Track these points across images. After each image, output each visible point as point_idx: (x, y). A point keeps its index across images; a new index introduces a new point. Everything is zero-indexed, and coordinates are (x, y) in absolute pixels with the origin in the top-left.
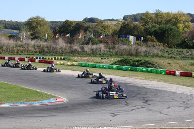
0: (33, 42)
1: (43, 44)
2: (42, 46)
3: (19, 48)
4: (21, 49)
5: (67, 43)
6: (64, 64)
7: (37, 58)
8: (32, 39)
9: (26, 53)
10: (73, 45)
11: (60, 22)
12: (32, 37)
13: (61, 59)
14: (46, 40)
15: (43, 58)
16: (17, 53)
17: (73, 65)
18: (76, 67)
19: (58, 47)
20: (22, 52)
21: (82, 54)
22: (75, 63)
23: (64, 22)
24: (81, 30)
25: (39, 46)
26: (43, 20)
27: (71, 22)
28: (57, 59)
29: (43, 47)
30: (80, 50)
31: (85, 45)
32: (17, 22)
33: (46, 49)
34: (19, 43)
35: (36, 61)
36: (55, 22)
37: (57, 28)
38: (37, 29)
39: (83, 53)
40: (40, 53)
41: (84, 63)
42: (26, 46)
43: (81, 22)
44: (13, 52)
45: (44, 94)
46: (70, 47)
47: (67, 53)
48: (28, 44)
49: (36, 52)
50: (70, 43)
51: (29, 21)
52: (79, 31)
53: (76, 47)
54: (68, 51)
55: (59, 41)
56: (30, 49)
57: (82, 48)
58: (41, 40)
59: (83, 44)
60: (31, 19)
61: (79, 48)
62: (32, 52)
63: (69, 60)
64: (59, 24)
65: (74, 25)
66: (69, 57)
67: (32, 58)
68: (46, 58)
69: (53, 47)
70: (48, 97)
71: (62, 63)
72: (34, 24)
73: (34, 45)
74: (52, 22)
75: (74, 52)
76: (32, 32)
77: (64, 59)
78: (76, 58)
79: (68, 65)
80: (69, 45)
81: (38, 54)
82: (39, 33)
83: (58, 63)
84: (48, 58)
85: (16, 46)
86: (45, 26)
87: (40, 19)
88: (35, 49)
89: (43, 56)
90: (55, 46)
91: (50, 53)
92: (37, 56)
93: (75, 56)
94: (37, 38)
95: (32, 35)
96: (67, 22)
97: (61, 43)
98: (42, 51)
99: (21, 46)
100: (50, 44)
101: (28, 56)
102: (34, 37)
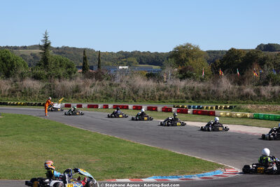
0: (183, 83)
1: (197, 85)
2: (196, 89)
3: (162, 92)
4: (166, 93)
5: (234, 83)
6: (231, 116)
7: (190, 107)
8: (181, 79)
9: (173, 100)
10: (243, 86)
11: (222, 52)
12: (181, 76)
13: (226, 108)
14: (202, 80)
15: (198, 107)
16: (159, 99)
17: (245, 117)
18: (251, 120)
19: (221, 90)
20: (166, 98)
21: (258, 100)
22: (249, 115)
23: (227, 52)
24: (254, 63)
25: (192, 89)
26: (196, 49)
27: (238, 51)
28: (221, 108)
29: (198, 91)
30: (254, 94)
31: (262, 87)
32: (156, 53)
33: (202, 94)
34: (162, 84)
35: (189, 112)
36: (214, 52)
37: (218, 61)
38: (187, 63)
39: (258, 98)
40: (193, 99)
41: (262, 114)
42: (173, 89)
43: (253, 50)
44: (153, 99)
45: (206, 162)
46: (239, 89)
47: (234, 99)
48: (175, 87)
49: (187, 98)
50: (239, 84)
51: (175, 52)
52: (252, 64)
53: (248, 89)
54: (236, 95)
55: (221, 81)
56: (178, 93)
57: (258, 91)
58: (195, 80)
59: (259, 84)
60: (178, 48)
61: (252, 91)
62: (182, 98)
63: (239, 110)
64: (220, 55)
65: (243, 55)
66: (238, 105)
67: (183, 107)
68: (203, 108)
69: (213, 91)
70: (213, 167)
71: (228, 114)
72: (183, 56)
73: (185, 88)
74: (209, 52)
75: (245, 98)
76: (180, 68)
77: (231, 108)
78: (249, 107)
79: (237, 117)
80: (237, 87)
81: (190, 100)
82: (191, 69)
83: (222, 114)
84: (206, 106)
85: (158, 90)
86: (200, 59)
87: (192, 48)
88: (186, 93)
89: (199, 105)
90: (216, 89)
91: (208, 99)
92: (190, 104)
93: (247, 103)
94: (189, 77)
95: (181, 72)
96: (232, 51)
97: (225, 84)
98: (196, 97)
99: (164, 89)
100: (208, 85)
101: (176, 104)
102: (184, 75)
